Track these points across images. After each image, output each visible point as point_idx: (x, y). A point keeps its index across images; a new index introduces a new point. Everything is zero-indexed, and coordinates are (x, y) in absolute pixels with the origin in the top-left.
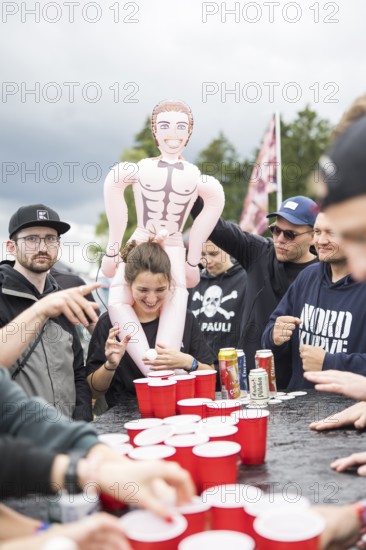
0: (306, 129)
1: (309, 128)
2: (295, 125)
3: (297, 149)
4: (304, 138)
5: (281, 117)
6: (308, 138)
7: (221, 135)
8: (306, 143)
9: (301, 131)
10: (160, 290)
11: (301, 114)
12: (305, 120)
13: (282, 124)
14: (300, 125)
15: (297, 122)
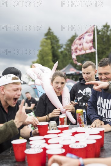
0: (106, 31)
1: (107, 31)
2: (102, 30)
3: (103, 39)
4: (105, 35)
5: (97, 27)
6: (107, 34)
7: (76, 34)
8: (106, 36)
9: (104, 32)
10: (62, 83)
11: (104, 26)
12: (106, 28)
13: (97, 29)
14: (104, 30)
15: (103, 29)
